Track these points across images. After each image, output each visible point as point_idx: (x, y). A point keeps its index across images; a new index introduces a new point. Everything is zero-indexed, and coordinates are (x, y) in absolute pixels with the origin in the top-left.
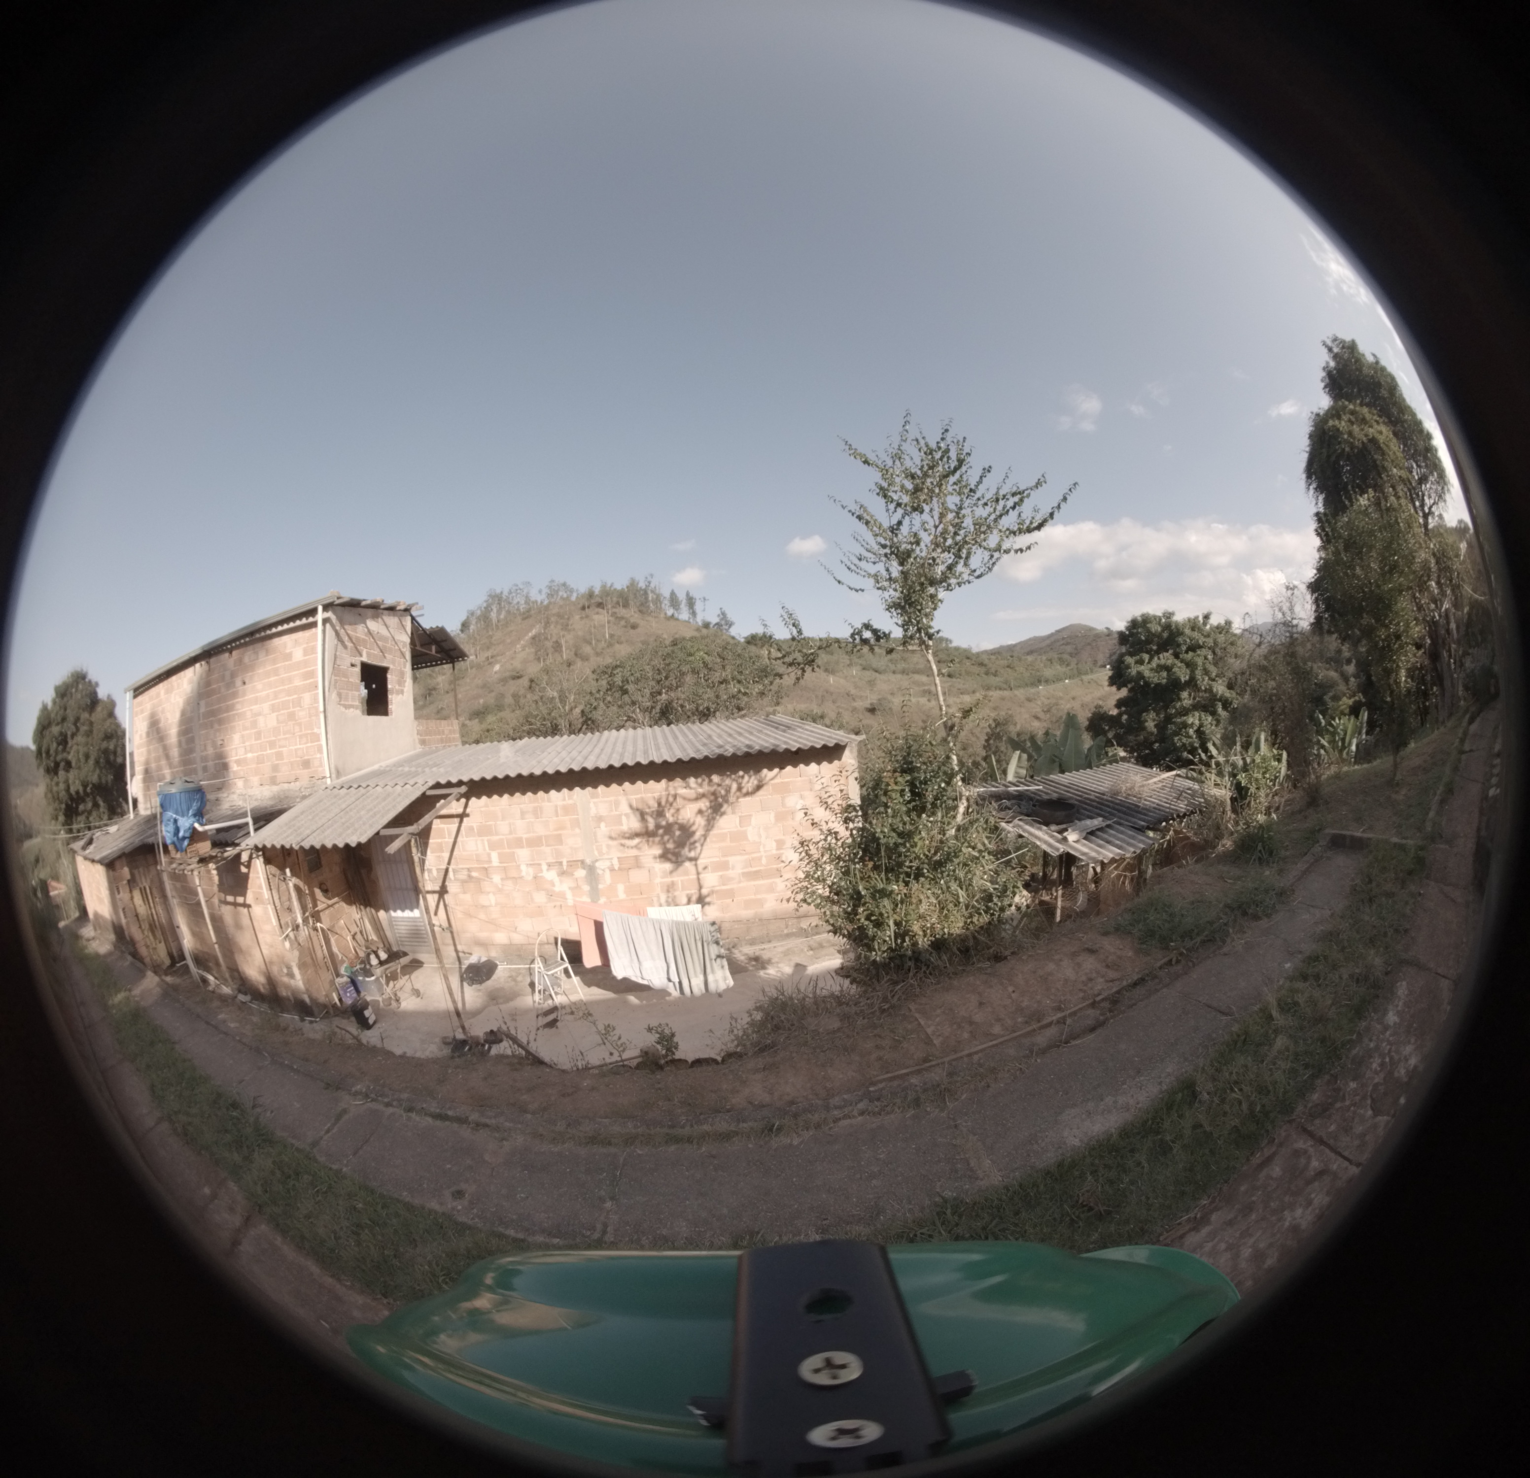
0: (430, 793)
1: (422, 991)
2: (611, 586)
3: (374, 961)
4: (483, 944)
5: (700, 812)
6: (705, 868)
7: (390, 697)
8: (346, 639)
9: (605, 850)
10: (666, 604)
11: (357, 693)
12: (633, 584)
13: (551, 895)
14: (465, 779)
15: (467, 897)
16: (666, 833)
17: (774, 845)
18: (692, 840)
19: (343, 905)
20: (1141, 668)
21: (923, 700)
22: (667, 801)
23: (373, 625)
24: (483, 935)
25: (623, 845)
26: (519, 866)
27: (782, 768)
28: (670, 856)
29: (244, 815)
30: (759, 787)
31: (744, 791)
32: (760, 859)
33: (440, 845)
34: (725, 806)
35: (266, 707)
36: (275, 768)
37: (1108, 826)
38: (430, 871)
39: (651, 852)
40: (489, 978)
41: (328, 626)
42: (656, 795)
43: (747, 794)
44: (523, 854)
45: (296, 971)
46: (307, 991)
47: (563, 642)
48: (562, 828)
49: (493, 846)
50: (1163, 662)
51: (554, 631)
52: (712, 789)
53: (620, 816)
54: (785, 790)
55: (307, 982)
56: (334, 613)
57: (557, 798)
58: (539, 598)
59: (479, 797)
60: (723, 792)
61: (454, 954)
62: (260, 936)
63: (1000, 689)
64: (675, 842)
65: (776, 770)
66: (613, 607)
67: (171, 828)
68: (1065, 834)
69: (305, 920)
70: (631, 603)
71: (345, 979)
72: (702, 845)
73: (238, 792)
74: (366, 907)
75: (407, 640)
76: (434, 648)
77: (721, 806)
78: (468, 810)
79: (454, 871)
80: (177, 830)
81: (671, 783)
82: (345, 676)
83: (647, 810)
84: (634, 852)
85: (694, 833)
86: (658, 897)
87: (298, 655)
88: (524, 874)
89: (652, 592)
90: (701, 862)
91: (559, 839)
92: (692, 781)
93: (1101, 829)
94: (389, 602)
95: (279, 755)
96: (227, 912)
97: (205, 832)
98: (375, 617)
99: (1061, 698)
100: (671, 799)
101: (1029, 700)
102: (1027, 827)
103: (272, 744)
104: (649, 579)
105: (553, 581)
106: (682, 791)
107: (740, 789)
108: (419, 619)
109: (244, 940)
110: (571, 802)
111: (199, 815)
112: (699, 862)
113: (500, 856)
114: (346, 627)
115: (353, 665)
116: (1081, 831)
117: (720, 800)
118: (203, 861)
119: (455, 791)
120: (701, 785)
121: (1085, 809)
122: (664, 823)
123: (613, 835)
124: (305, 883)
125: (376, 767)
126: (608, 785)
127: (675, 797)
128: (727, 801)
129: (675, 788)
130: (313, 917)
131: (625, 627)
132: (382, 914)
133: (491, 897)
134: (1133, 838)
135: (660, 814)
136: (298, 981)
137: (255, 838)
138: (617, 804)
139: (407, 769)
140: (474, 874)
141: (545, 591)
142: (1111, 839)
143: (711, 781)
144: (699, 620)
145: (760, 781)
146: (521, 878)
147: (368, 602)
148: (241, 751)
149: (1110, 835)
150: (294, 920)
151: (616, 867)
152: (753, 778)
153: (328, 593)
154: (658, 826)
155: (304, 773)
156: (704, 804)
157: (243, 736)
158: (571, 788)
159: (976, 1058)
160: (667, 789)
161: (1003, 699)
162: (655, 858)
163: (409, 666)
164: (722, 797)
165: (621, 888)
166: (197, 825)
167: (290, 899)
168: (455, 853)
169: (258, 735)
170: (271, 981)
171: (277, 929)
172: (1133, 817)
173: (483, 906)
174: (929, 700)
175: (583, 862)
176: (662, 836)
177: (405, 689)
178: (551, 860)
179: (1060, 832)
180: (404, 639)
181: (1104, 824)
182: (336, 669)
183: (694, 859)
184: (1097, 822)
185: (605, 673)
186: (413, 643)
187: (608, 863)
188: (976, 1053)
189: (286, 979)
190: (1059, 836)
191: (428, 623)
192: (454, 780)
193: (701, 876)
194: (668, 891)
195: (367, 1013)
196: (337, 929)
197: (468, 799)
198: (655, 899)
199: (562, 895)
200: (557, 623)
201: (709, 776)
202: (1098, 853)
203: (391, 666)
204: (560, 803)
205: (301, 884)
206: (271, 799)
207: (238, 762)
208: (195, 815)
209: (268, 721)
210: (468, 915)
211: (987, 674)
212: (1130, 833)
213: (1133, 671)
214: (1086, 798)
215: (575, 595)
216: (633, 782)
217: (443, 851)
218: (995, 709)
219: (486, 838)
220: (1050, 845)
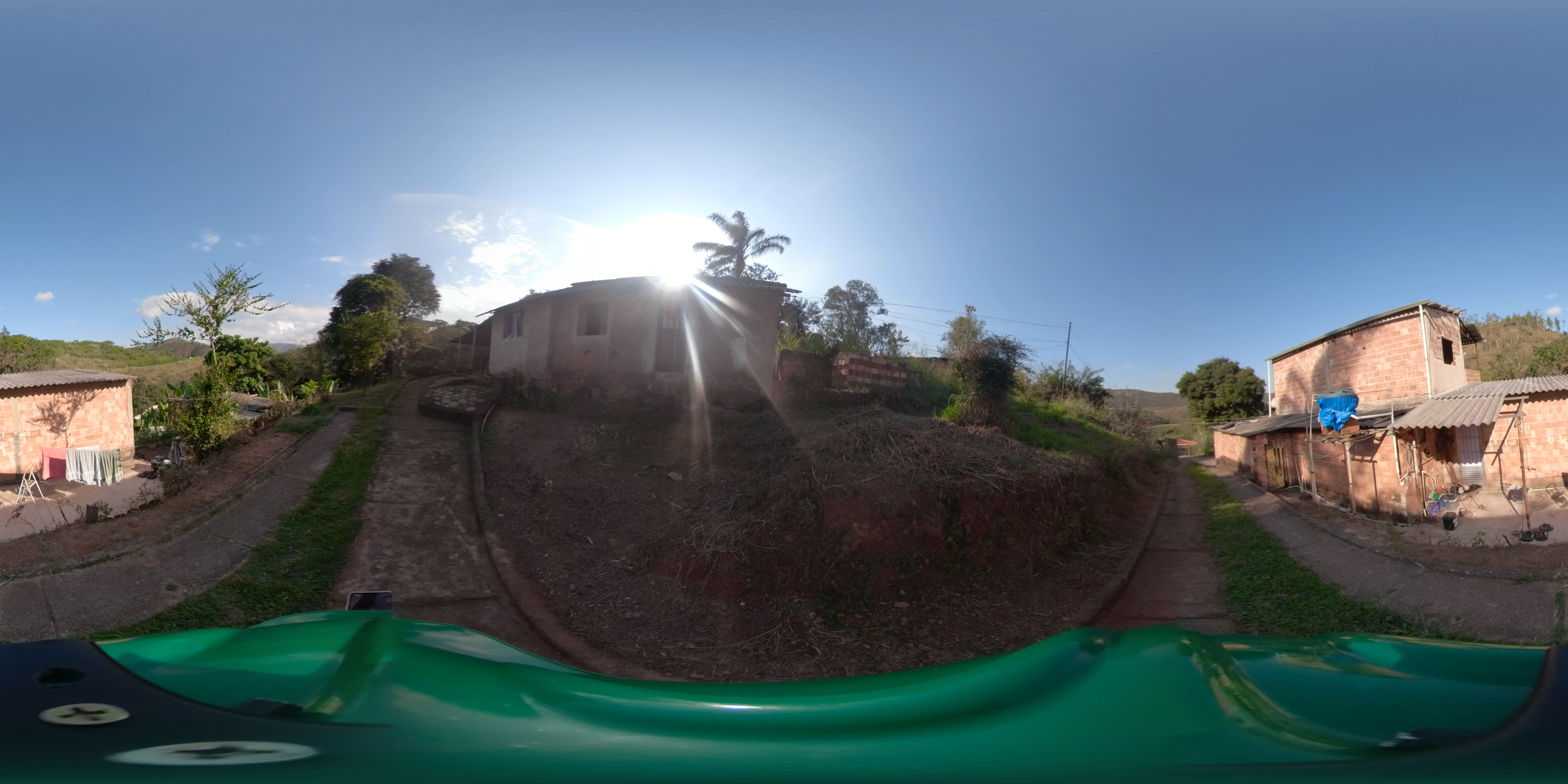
5: (68, 408)
6: (70, 435)
9: (23, 427)
16: (53, 419)
17: (99, 423)
18: (64, 422)
22: (54, 403)
25: (31, 426)
27: (102, 389)
28: (54, 430)
30: (93, 397)
31: (87, 399)
32: (93, 430)
34: (79, 406)
39: (46, 427)
42: (49, 401)
43: (89, 400)
52: (74, 398)
53: (31, 410)
54: (104, 399)
60: (78, 399)
64: (57, 423)
65: (100, 390)
77: (77, 406)
83: (45, 408)
84: (37, 428)
85: (65, 418)
90: (68, 432)
92: (65, 394)
100: (56, 402)
106: (61, 399)
107: (85, 398)
110: (8, 404)
117: (77, 403)
120: (69, 396)
123: (29, 420)
126: (27, 396)
128: (80, 404)
129: (58, 397)
135: (50, 409)
138: (30, 405)
143: (73, 394)
145: (94, 394)
151: (29, 435)
154: (49, 415)
156: (70, 405)
158: (9, 398)
160: (54, 397)
162: (47, 431)
165: (31, 446)
175: (12, 434)
176: (51, 420)
183: (65, 431)
187: (25, 434)
193: (68, 439)
201: (73, 392)
211: (130, 359)
216: (39, 395)
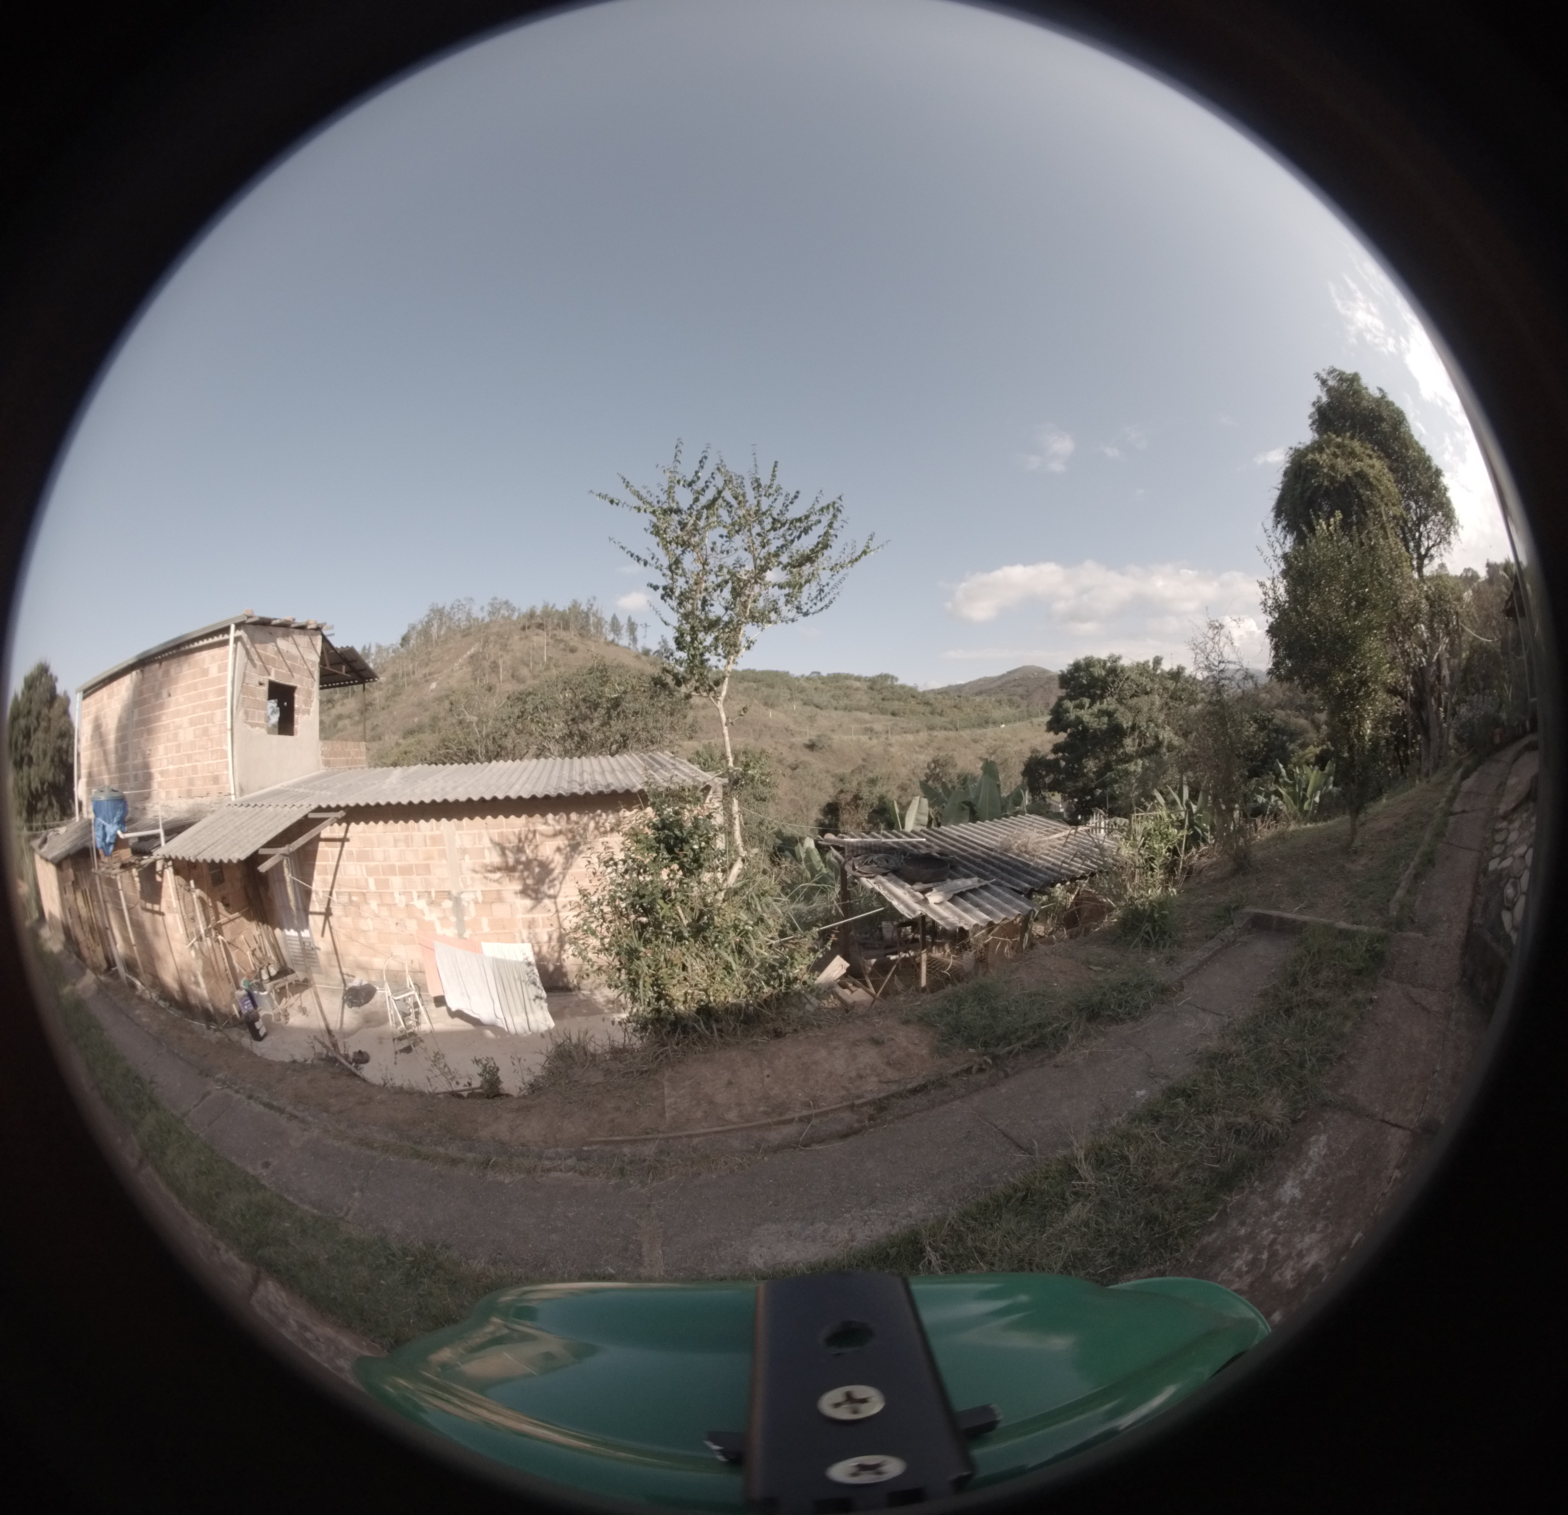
0: (312, 816)
1: (308, 1009)
2: (553, 606)
3: (265, 977)
4: (364, 968)
5: (559, 849)
6: (564, 906)
7: (296, 716)
8: (255, 657)
9: (469, 882)
10: (607, 628)
11: (263, 712)
12: (575, 606)
13: (421, 923)
14: (343, 804)
15: (348, 921)
16: (525, 869)
18: (551, 877)
19: (243, 919)
20: (1081, 713)
21: (864, 738)
22: (526, 837)
23: (282, 643)
24: (364, 959)
25: (486, 878)
26: (392, 893)
28: (530, 892)
29: (157, 827)
31: (602, 829)
33: (325, 867)
34: (584, 844)
35: (185, 720)
36: (191, 782)
37: (985, 888)
38: (317, 893)
39: (512, 886)
40: (367, 1002)
41: (239, 644)
42: (517, 830)
43: (608, 833)
44: (396, 881)
45: (201, 980)
46: (211, 1000)
47: (500, 662)
48: (430, 858)
49: (370, 872)
50: (1104, 706)
51: (493, 650)
52: (571, 827)
53: (483, 849)
55: (210, 991)
56: (246, 632)
57: (426, 828)
58: (480, 615)
59: (358, 823)
60: (582, 830)
61: (339, 976)
62: (173, 944)
63: (945, 729)
64: (534, 879)
66: (554, 629)
67: (100, 833)
68: (927, 895)
69: (208, 932)
70: (572, 626)
71: (244, 992)
72: (561, 883)
73: (161, 802)
74: (263, 923)
75: (316, 659)
76: (344, 667)
77: (579, 844)
78: (349, 835)
79: (338, 893)
80: (105, 835)
81: (530, 819)
82: (253, 695)
83: (507, 845)
84: (495, 887)
85: (552, 871)
86: (520, 933)
87: (214, 672)
88: (397, 901)
89: (594, 615)
90: (561, 900)
91: (427, 869)
92: (551, 818)
93: (973, 891)
94: (300, 621)
95: (194, 769)
96: (146, 917)
97: (127, 840)
98: (285, 636)
99: (1009, 740)
100: (530, 835)
101: (975, 741)
102: (890, 885)
103: (189, 758)
104: (592, 602)
105: (495, 599)
106: (541, 828)
107: (598, 828)
108: (330, 639)
109: (160, 946)
110: (438, 832)
111: (123, 823)
112: (559, 900)
113: (377, 882)
114: (257, 645)
115: (261, 684)
116: (947, 893)
117: (578, 838)
118: (125, 866)
119: (332, 815)
120: (559, 822)
121: (965, 866)
122: (523, 859)
123: (477, 868)
124: (208, 895)
125: (278, 786)
126: (472, 818)
127: (534, 832)
128: (585, 840)
129: (534, 824)
130: (215, 929)
131: (564, 650)
132: (278, 931)
133: (369, 921)
134: (1009, 902)
135: (520, 849)
136: (202, 990)
137: (167, 848)
138: (480, 837)
139: (301, 790)
140: (354, 898)
141: (487, 608)
142: (981, 902)
143: (569, 818)
144: (640, 646)
146: (395, 905)
147: (277, 622)
148: (165, 762)
149: (984, 898)
150: (198, 931)
151: (480, 900)
152: (611, 816)
153: (238, 612)
154: (518, 862)
155: (214, 788)
156: (562, 842)
157: (166, 748)
158: (438, 819)
159: (695, 1141)
160: (527, 825)
161: (947, 739)
162: (516, 893)
163: (316, 685)
164: (581, 836)
165: (485, 921)
166: (119, 832)
167: (194, 910)
168: (338, 876)
169: (178, 748)
170: (183, 988)
171: (184, 937)
172: (1018, 877)
173: (363, 931)
174: (870, 739)
175: (449, 893)
176: (522, 872)
177: (312, 709)
178: (421, 889)
179: (923, 892)
180: (314, 659)
181: (977, 885)
182: (244, 688)
183: (554, 897)
184: (971, 882)
185: (519, 699)
186: (322, 663)
187: (472, 896)
188: (698, 1135)
189: (193, 987)
190: (921, 896)
191: (338, 643)
192: (333, 805)
193: (561, 914)
194: (530, 927)
195: (258, 1025)
196: (237, 944)
197: (348, 824)
198: (517, 935)
199: (431, 924)
200: (496, 642)
201: (568, 814)
202: (961, 918)
203: (299, 686)
204: (428, 833)
205: (204, 896)
206: (188, 811)
207: (162, 773)
208: (118, 823)
209: (187, 735)
210: (351, 939)
211: (932, 713)
212: (1008, 896)
213: (1072, 716)
214: (972, 854)
215: (516, 614)
216: (498, 816)
217: (327, 874)
218: (939, 749)
219: (364, 864)
220: (907, 906)
